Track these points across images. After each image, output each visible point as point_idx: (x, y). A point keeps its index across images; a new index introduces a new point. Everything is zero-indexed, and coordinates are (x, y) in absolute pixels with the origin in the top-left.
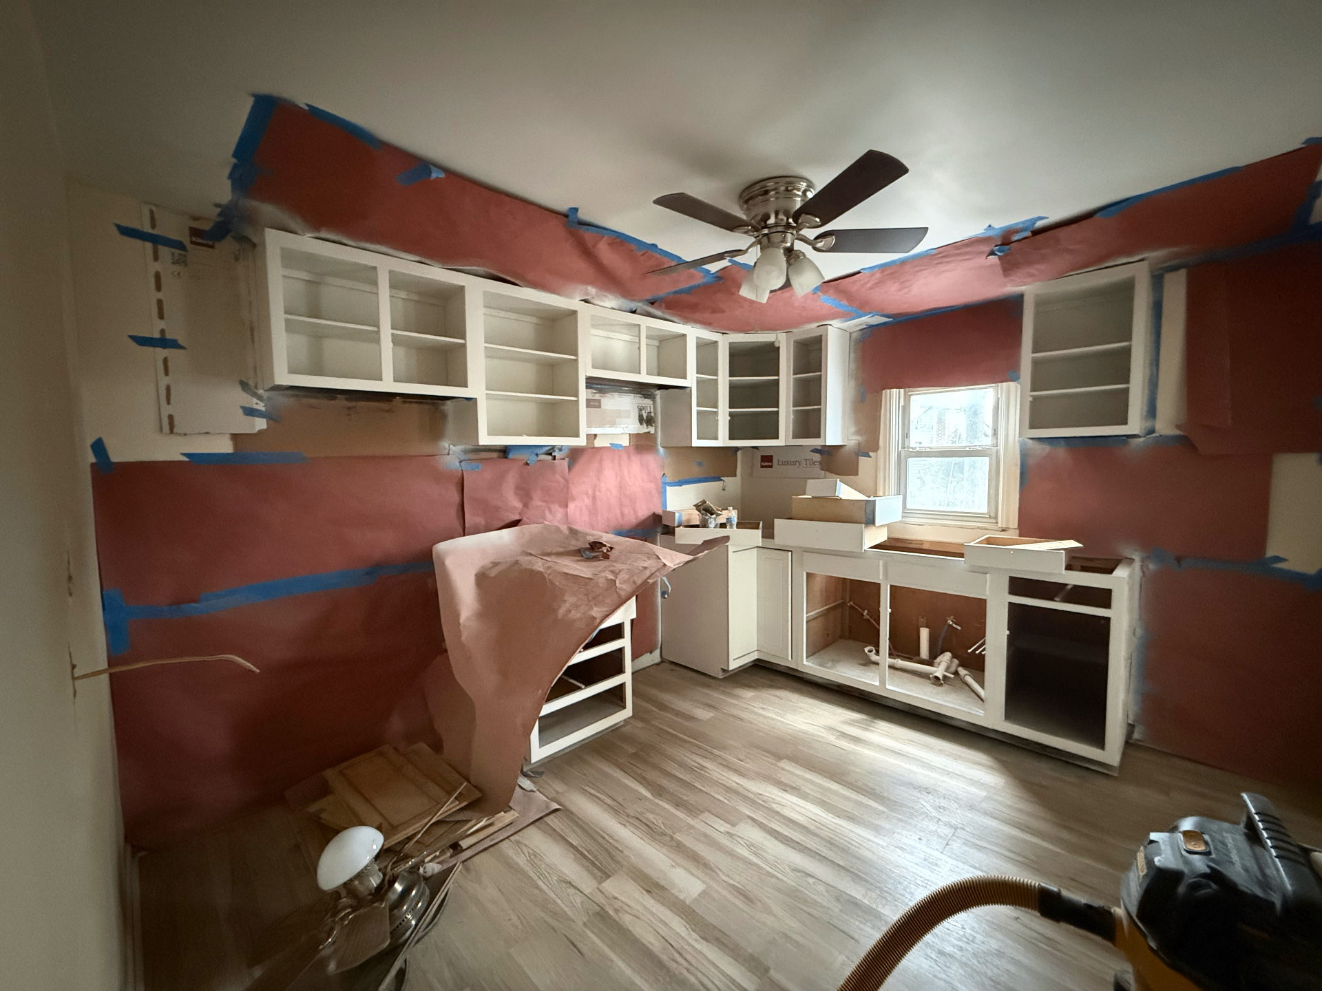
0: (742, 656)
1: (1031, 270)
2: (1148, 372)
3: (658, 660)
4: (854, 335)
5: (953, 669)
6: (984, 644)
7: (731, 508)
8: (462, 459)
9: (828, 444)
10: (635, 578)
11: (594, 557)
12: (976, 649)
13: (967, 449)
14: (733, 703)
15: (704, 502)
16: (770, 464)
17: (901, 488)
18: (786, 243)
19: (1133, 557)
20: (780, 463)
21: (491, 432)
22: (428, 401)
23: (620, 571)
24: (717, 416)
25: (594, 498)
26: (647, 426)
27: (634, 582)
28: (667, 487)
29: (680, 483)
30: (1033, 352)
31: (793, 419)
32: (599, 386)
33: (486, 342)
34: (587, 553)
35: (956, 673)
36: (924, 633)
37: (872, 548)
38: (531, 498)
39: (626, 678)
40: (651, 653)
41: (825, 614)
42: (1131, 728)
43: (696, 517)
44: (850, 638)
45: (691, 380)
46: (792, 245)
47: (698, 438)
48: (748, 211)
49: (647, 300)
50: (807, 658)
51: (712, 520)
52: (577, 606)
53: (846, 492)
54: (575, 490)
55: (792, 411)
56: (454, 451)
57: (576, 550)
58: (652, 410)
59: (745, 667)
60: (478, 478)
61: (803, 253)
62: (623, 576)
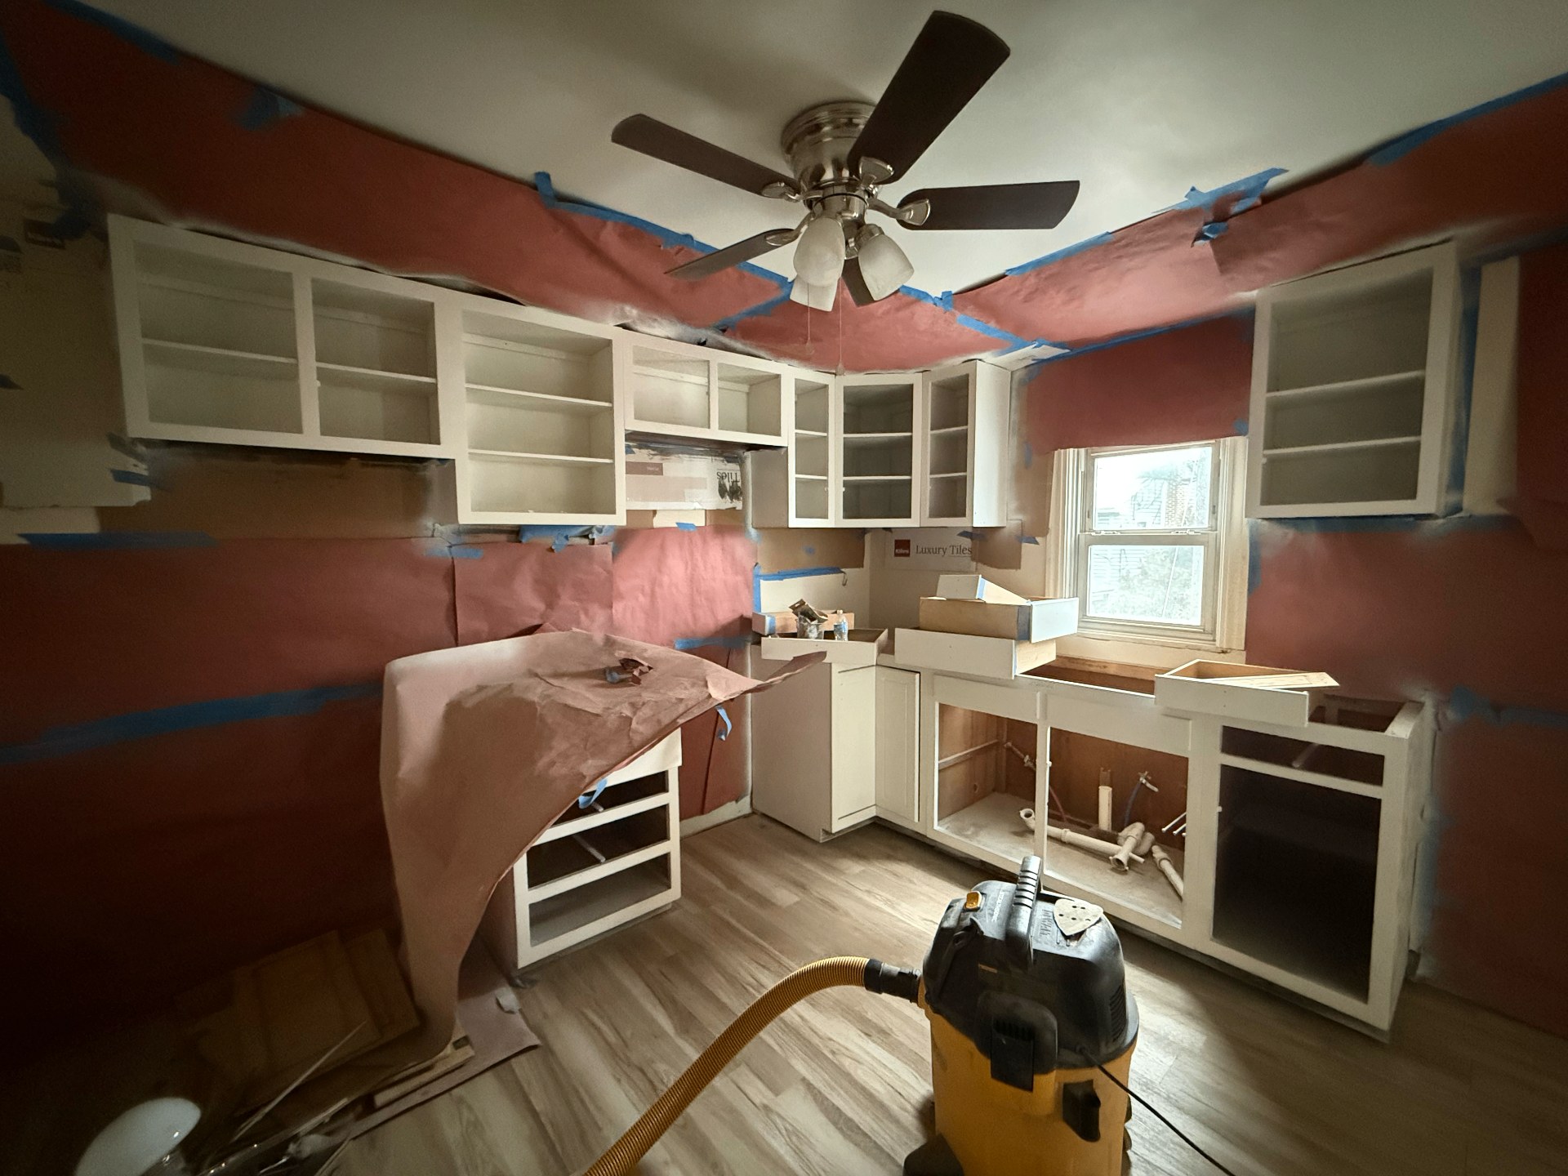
0: (851, 814)
1: (1264, 262)
2: (1452, 419)
3: (747, 810)
4: (1017, 376)
5: (1144, 848)
6: (1183, 821)
7: (841, 611)
8: (453, 543)
9: (976, 525)
10: (661, 716)
11: (622, 681)
12: (1175, 827)
13: (1173, 534)
14: (829, 882)
15: (802, 603)
16: (907, 551)
17: (1080, 589)
18: (852, 212)
19: (1423, 699)
20: (920, 550)
21: (478, 507)
22: (397, 463)
23: (644, 704)
24: (827, 486)
25: (653, 594)
26: (732, 500)
27: (659, 721)
28: (762, 581)
29: (782, 576)
30: (1269, 391)
31: (931, 490)
32: (660, 446)
33: (468, 382)
34: (615, 675)
35: (1149, 855)
36: (1105, 794)
37: (1027, 673)
38: (558, 597)
39: (671, 847)
40: (737, 801)
41: (970, 759)
42: (1414, 957)
43: (793, 624)
44: (1006, 791)
45: (787, 437)
46: (862, 216)
47: (798, 516)
48: (794, 164)
49: (717, 327)
50: (939, 820)
51: (812, 627)
52: (565, 756)
53: (991, 593)
54: (623, 585)
55: (929, 480)
56: (442, 533)
57: (600, 670)
58: (739, 478)
59: (858, 827)
60: (473, 568)
61: (880, 228)
62: (645, 712)
